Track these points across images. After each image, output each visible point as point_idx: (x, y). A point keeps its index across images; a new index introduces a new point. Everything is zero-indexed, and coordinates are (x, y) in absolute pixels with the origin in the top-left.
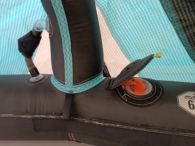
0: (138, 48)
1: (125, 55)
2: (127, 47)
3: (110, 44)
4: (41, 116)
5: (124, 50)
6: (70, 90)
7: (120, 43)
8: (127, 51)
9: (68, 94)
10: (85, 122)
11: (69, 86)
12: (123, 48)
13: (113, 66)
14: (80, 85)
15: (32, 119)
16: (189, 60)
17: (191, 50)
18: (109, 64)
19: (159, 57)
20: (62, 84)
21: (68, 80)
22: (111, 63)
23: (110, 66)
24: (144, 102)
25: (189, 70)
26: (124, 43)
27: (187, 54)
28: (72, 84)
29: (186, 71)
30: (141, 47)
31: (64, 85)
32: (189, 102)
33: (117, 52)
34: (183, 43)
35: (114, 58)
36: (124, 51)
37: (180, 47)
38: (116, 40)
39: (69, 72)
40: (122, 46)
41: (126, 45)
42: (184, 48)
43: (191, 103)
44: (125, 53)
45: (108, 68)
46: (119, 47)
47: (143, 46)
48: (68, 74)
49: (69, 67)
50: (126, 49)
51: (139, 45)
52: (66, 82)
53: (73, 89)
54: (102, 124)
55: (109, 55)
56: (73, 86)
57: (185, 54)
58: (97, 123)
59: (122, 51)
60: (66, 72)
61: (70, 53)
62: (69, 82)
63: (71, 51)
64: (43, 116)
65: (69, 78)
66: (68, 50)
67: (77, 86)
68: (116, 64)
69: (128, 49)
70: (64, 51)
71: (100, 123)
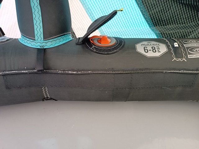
0: (102, 11)
1: (91, 18)
2: (92, 10)
3: (76, 7)
4: (13, 72)
5: (90, 13)
6: (41, 45)
7: (86, 6)
8: (92, 14)
9: (40, 49)
10: (59, 72)
11: (40, 42)
12: (88, 11)
13: (80, 31)
14: (50, 40)
15: (3, 75)
16: (144, 22)
17: (144, 12)
18: (77, 30)
19: (122, 11)
20: (32, 41)
21: (38, 35)
22: (78, 28)
23: (78, 31)
24: (110, 50)
25: (144, 31)
26: (90, 6)
27: (142, 15)
28: (43, 39)
29: (142, 32)
30: (104, 10)
31: (34, 41)
32: (144, 48)
33: (83, 16)
34: (138, 5)
35: (81, 23)
36: (89, 15)
37: (136, 8)
38: (81, 3)
39: (39, 27)
40: (87, 9)
41: (91, 8)
42: (139, 9)
43: (145, 48)
44: (90, 17)
45: (76, 33)
46: (85, 10)
47: (106, 9)
48: (38, 29)
49: (38, 22)
50: (92, 12)
51: (103, 7)
52: (36, 38)
53: (44, 44)
54: (75, 72)
55: (76, 19)
56: (44, 41)
57: (140, 15)
58: (70, 72)
59: (88, 14)
60: (35, 27)
61: (39, 7)
62: (39, 37)
63: (39, 4)
64: (15, 72)
65: (39, 33)
66: (36, 4)
67: (47, 41)
68: (83, 29)
69: (93, 12)
70: (32, 5)
71: (73, 72)
